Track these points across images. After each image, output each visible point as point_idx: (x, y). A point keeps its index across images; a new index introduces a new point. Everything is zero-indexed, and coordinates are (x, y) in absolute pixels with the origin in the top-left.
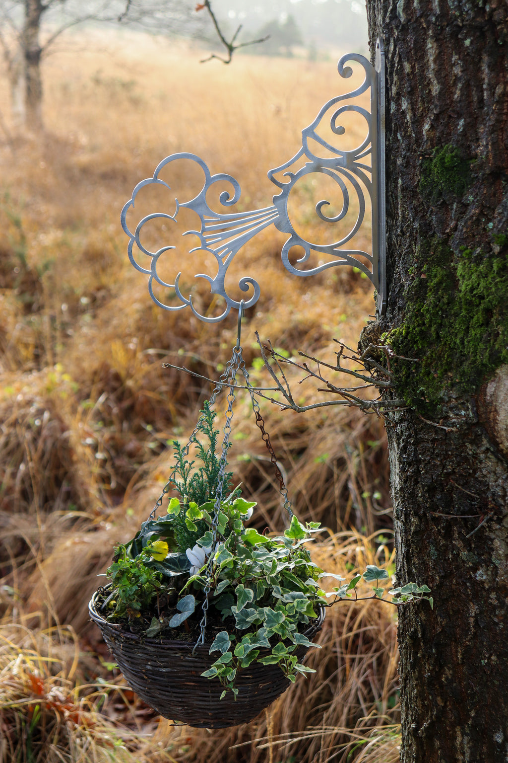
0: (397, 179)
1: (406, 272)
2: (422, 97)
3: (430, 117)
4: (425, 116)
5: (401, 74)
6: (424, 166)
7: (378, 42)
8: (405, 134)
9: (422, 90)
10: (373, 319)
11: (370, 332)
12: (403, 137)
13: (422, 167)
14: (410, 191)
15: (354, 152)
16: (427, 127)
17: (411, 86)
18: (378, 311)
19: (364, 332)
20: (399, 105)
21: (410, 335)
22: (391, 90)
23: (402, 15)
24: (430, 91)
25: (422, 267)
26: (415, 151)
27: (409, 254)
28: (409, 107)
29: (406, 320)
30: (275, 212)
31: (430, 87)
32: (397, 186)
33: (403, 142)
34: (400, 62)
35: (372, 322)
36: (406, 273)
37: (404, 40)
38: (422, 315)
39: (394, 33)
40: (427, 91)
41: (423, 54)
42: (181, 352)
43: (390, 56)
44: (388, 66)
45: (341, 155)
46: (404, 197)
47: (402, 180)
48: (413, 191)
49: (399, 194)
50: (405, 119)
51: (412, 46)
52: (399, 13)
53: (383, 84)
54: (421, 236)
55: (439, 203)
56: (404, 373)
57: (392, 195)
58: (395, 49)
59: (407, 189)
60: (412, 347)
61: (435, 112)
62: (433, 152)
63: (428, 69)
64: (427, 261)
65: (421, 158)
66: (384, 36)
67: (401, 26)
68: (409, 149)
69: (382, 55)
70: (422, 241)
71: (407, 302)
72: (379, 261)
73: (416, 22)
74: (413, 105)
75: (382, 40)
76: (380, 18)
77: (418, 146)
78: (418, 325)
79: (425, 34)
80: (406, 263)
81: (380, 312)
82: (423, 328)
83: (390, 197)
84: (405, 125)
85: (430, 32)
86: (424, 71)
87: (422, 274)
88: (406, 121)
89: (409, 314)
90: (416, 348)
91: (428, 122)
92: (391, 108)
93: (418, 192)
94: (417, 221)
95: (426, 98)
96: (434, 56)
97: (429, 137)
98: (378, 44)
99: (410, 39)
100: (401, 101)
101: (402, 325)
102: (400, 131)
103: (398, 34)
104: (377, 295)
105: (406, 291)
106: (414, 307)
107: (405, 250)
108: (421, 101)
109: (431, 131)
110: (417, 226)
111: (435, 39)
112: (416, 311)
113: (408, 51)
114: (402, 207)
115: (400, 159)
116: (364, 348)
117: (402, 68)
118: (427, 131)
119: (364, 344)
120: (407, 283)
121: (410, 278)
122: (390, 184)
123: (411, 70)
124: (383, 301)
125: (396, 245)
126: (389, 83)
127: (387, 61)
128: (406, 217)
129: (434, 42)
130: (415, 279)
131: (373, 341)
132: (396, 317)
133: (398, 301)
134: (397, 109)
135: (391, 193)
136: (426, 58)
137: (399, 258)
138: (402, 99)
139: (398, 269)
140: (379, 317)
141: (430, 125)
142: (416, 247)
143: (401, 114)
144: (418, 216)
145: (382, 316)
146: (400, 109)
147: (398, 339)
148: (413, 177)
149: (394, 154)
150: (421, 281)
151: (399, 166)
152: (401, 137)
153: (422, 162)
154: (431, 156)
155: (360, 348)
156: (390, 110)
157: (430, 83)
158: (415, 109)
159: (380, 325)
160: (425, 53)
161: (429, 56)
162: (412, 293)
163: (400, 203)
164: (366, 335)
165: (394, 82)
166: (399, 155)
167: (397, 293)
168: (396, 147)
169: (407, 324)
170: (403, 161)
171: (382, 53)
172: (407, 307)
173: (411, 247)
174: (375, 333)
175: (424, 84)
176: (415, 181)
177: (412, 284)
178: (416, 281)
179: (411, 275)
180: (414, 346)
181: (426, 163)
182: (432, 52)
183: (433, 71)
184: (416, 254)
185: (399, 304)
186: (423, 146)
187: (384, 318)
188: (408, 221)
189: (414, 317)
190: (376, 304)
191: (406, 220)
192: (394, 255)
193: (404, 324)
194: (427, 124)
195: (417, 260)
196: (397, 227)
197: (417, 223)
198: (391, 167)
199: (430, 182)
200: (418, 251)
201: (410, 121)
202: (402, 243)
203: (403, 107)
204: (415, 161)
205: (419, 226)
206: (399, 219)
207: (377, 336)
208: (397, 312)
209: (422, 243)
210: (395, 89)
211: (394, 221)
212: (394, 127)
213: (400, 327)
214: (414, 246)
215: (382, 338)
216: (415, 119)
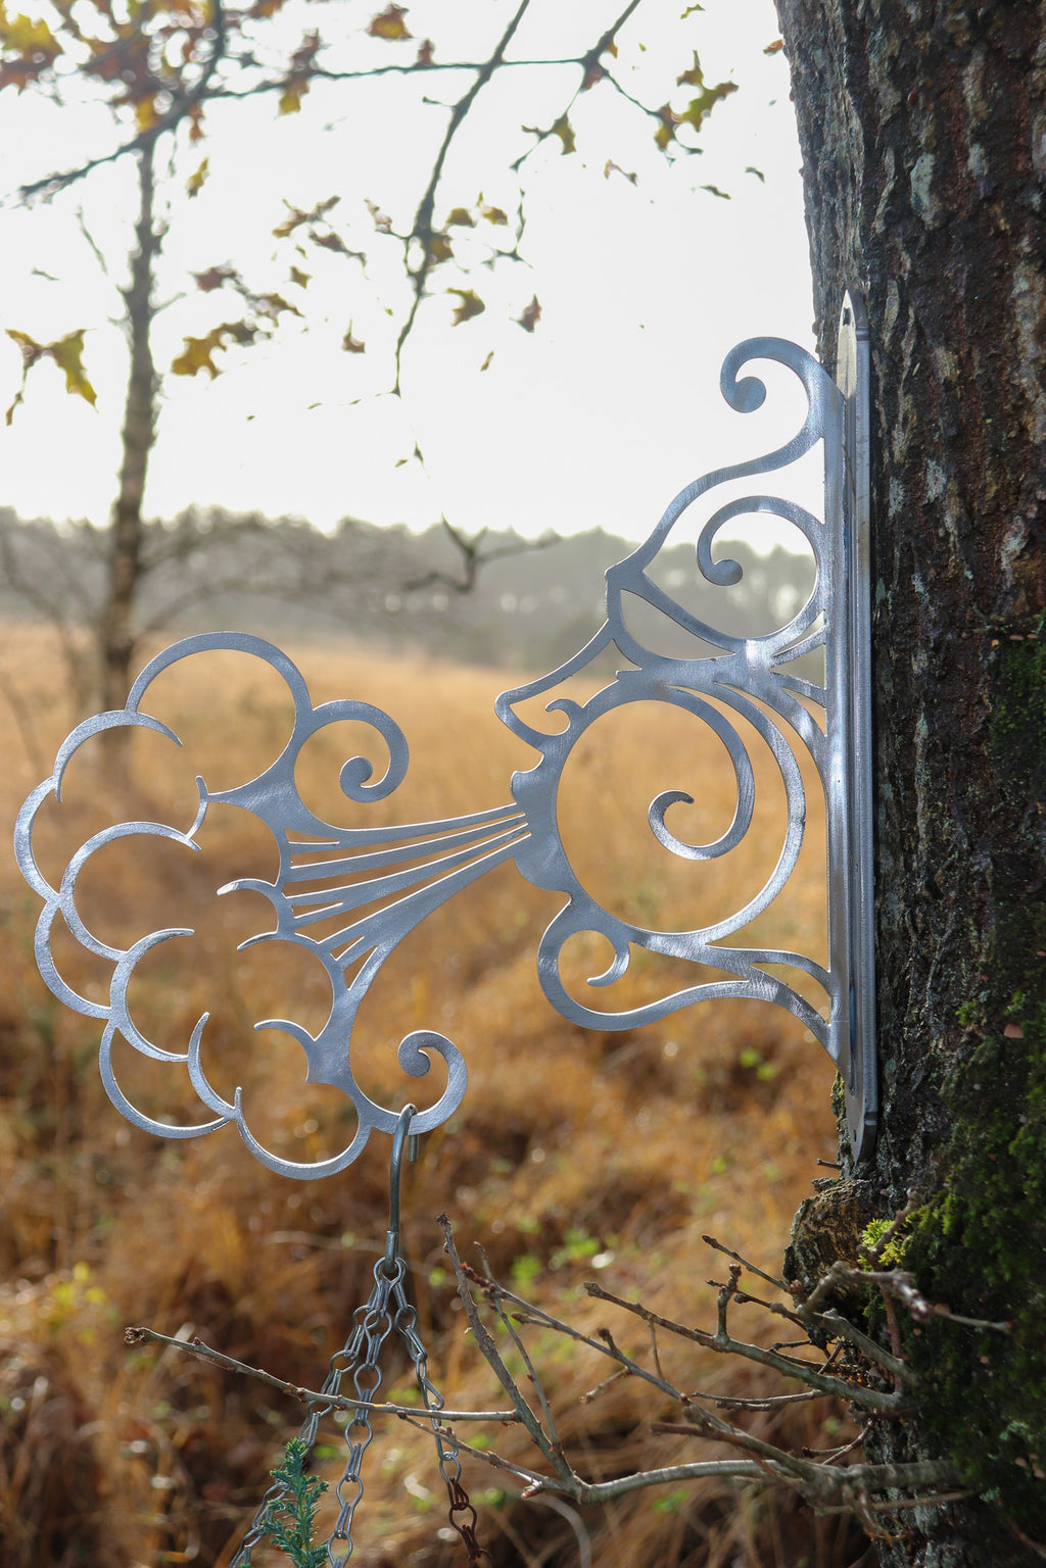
0: (912, 720)
1: (951, 1019)
2: (995, 451)
3: (1022, 515)
4: (1007, 512)
5: (926, 390)
6: (1006, 672)
7: (847, 303)
8: (938, 575)
9: (996, 431)
10: (834, 1176)
11: (826, 1216)
12: (932, 586)
13: (998, 674)
14: (957, 754)
16: (1013, 544)
17: (956, 422)
18: (846, 1150)
19: (803, 1217)
20: (914, 486)
21: (968, 1231)
22: (890, 443)
23: (926, 200)
24: (1023, 430)
25: (1006, 1002)
26: (974, 623)
27: (958, 957)
28: (953, 486)
29: (955, 1180)
30: (518, 823)
31: (1023, 420)
32: (909, 744)
33: (931, 602)
34: (921, 352)
35: (829, 1185)
36: (947, 1023)
38: (1012, 1165)
39: (901, 265)
40: (1013, 434)
41: (1000, 317)
43: (886, 337)
44: (880, 371)
45: (730, 650)
46: (935, 776)
47: (930, 723)
48: (967, 755)
49: (920, 766)
50: (936, 528)
51: (962, 293)
52: (918, 200)
53: (863, 429)
54: (998, 900)
56: (949, 1365)
57: (890, 776)
58: (903, 315)
59: (945, 749)
60: (979, 1273)
61: (1041, 495)
62: (1035, 625)
63: (1015, 362)
64: (1022, 979)
65: (995, 642)
66: (866, 285)
67: (923, 237)
68: (950, 620)
69: (859, 338)
70: (1003, 916)
71: (952, 1120)
72: (853, 989)
73: (973, 218)
74: (965, 483)
75: (858, 298)
76: (854, 234)
77: (987, 610)
78: (999, 1201)
79: (1005, 252)
80: (946, 989)
81: (856, 1152)
82: (1016, 1211)
83: (887, 786)
84: (936, 546)
85: (1025, 242)
86: (1001, 369)
87: (1005, 1026)
88: (941, 532)
89: (963, 1159)
90: (991, 1280)
91: (1016, 529)
92: (888, 502)
93: (986, 753)
94: (982, 848)
95: (1010, 456)
96: (1038, 318)
97: (1023, 577)
98: (847, 311)
99: (955, 273)
100: (925, 474)
101: (938, 1196)
102: (921, 568)
103: (912, 265)
104: (843, 1096)
105: (951, 1080)
106: (982, 1136)
107: (941, 948)
108: (990, 464)
109: (1027, 556)
110: (984, 864)
111: (1039, 263)
112: (987, 1149)
113: (948, 312)
114: (929, 807)
115: (923, 656)
116: (805, 1268)
117: (928, 367)
118: (1013, 558)
119: (804, 1255)
120: (952, 1056)
121: (963, 1040)
122: (887, 740)
123: (958, 372)
124: (867, 1116)
125: (911, 931)
126: (884, 425)
127: (876, 359)
128: (945, 838)
129: (1038, 272)
130: (981, 1041)
131: (836, 1249)
132: (918, 1169)
133: (923, 1115)
134: (911, 500)
135: (890, 769)
136: (1011, 328)
137: (920, 975)
138: (927, 466)
139: (920, 1010)
140: (851, 1166)
141: (1024, 537)
142: (983, 937)
143: (925, 513)
144: (987, 835)
145: (862, 1165)
146: (920, 499)
147: (926, 1243)
148: (967, 709)
149: (900, 643)
150: (1004, 1049)
151: (916, 679)
152: (925, 585)
153: (999, 656)
154: (1030, 636)
155: (791, 1271)
156: (887, 506)
157: (1022, 407)
158: (972, 491)
159: (858, 1195)
160: (1004, 313)
161: (1019, 319)
162: (972, 1089)
163: (921, 795)
164: (811, 1226)
165: (900, 418)
166: (919, 644)
167: (915, 1087)
168: (908, 620)
169: (958, 1195)
170: (931, 662)
171: (861, 333)
172: (953, 1135)
173: (965, 934)
174: (840, 1222)
175: (1002, 410)
176: (974, 722)
177: (972, 1059)
178: (985, 1048)
179: (965, 1028)
180: (985, 1271)
181: (1014, 659)
182: (1031, 305)
183: (1032, 366)
184: (982, 959)
185: (924, 1125)
186: (1001, 606)
187: (869, 1172)
188: (952, 852)
189: (984, 1170)
190: (839, 1126)
191: (944, 850)
192: (900, 969)
193: (946, 1195)
194: (1015, 535)
195: (985, 978)
196: (913, 875)
197: (986, 856)
198: (888, 686)
199: (1028, 719)
200: (989, 948)
201: (956, 532)
202: (931, 925)
203: (930, 492)
204: (975, 655)
205: (991, 867)
206: (920, 847)
207: (849, 1233)
208: (920, 1151)
209: (1001, 922)
210: (902, 438)
211: (902, 858)
212: (901, 559)
213: (931, 1203)
214: (975, 934)
215: (868, 1241)
216: (973, 523)
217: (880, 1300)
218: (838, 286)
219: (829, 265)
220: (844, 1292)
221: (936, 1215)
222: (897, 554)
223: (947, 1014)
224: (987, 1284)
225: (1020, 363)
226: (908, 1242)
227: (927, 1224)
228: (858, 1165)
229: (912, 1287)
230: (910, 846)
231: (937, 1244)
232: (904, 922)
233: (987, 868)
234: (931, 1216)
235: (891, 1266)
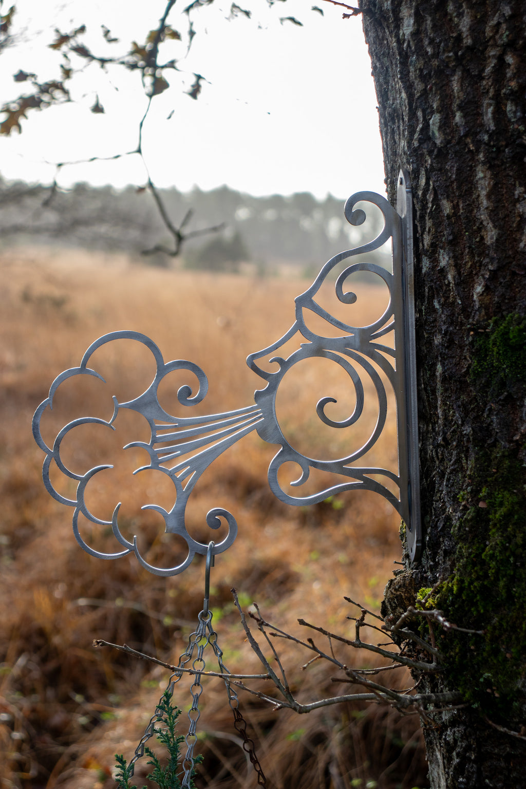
0: (435, 365)
1: (455, 499)
2: (470, 247)
3: (483, 275)
4: (476, 274)
5: (438, 218)
6: (477, 346)
7: (401, 175)
8: (445, 301)
9: (470, 238)
10: (402, 568)
11: (400, 587)
12: (442, 305)
13: (473, 346)
14: (456, 381)
15: (370, 329)
16: (479, 289)
17: (453, 233)
18: (407, 556)
19: (389, 587)
20: (435, 261)
21: (465, 592)
22: (423, 241)
23: (437, 134)
24: (482, 238)
25: (480, 491)
26: (462, 324)
27: (458, 472)
28: (452, 262)
29: (458, 570)
30: (257, 413)
31: (482, 234)
32: (433, 375)
33: (443, 312)
34: (436, 201)
35: (401, 572)
36: (453, 501)
37: (440, 170)
38: (483, 563)
39: (426, 161)
40: (478, 240)
41: (471, 188)
42: (119, 603)
43: (420, 193)
44: (418, 207)
45: (352, 333)
46: (446, 390)
47: (443, 365)
48: (460, 382)
49: (439, 386)
50: (444, 280)
51: (454, 177)
52: (433, 132)
53: (410, 233)
54: (475, 446)
55: (502, 397)
56: (457, 650)
57: (425, 389)
58: (427, 183)
59: (451, 378)
60: (469, 610)
61: (491, 267)
62: (489, 325)
63: (478, 208)
64: (486, 481)
65: (472, 333)
66: (410, 168)
67: (436, 150)
68: (451, 321)
69: (407, 192)
70: (477, 453)
71: (457, 543)
72: (409, 483)
73: (458, 143)
74: (457, 261)
75: (406, 173)
76: (403, 143)
77: (467, 317)
78: (478, 579)
79: (473, 159)
80: (452, 486)
81: (412, 557)
82: (486, 583)
83: (423, 393)
84: (444, 288)
85: (481, 156)
86: (472, 210)
87: (479, 502)
88: (446, 282)
89: (461, 561)
90: (475, 613)
91: (480, 282)
92: (422, 266)
93: (469, 381)
94: (468, 424)
95: (476, 249)
96: (488, 189)
97: (484, 303)
98: (401, 179)
99: (451, 167)
100: (439, 255)
101: (451, 577)
102: (438, 296)
103: (431, 162)
104: (406, 532)
105: (456, 526)
106: (470, 550)
107: (450, 467)
108: (468, 253)
109: (485, 294)
110: (468, 431)
111: (488, 165)
112: (472, 556)
113: (448, 184)
114: (443, 404)
115: (439, 337)
116: (390, 610)
117: (439, 209)
118: (479, 295)
119: (390, 604)
120: (456, 515)
121: (461, 508)
122: (423, 372)
123: (453, 211)
124: (417, 541)
125: (436, 459)
126: (420, 232)
127: (415, 202)
128: (450, 418)
129: (487, 169)
130: (468, 509)
131: (405, 601)
132: (441, 565)
133: (443, 541)
134: (433, 266)
135: (424, 385)
136: (476, 193)
137: (441, 479)
138: (440, 252)
139: (441, 494)
140: (410, 564)
141: (484, 286)
142: (468, 462)
143: (439, 273)
144: (470, 418)
145: (415, 563)
146: (437, 266)
147: (446, 597)
148: (459, 361)
149: (428, 330)
150: (479, 512)
151: (436, 347)
152: (440, 305)
153: (473, 338)
154: (487, 330)
155: (384, 612)
156: (422, 268)
157: (481, 228)
158: (460, 264)
159: (414, 577)
160: (473, 186)
161: (479, 189)
162: (465, 530)
163: (439, 399)
164: (393, 591)
165: (427, 229)
166: (437, 331)
167: (439, 529)
168: (432, 319)
169: (460, 576)
170: (443, 340)
171: (408, 190)
172: (457, 550)
173: (461, 462)
174: (406, 589)
175: (472, 229)
176: (463, 367)
177: (465, 517)
178: (470, 512)
179: (461, 503)
180: (472, 609)
181: (480, 340)
182: (485, 183)
183: (486, 210)
184: (468, 473)
185: (444, 546)
186: (474, 316)
187: (419, 566)
188: (454, 425)
189: (471, 565)
190: (403, 545)
191: (450, 423)
192: (431, 475)
193: (455, 576)
194: (480, 285)
195: (470, 481)
196: (436, 434)
197: (469, 427)
198: (424, 348)
199: (487, 367)
200: (472, 467)
201: (453, 282)
202: (445, 457)
203: (441, 264)
204: (462, 337)
205: (472, 432)
206: (440, 422)
207: (411, 594)
208: (442, 558)
209: (477, 456)
210: (428, 239)
211: (431, 425)
212: (428, 292)
213: (448, 580)
214: (465, 461)
215: (419, 597)
216: (460, 279)
217: (426, 623)
218: (396, 165)
219: (392, 155)
220: (408, 620)
221: (450, 585)
222: (427, 290)
223: (453, 497)
224: (473, 615)
225: (480, 209)
226: (438, 597)
227: (446, 590)
228: (413, 563)
229: (443, 617)
230: (434, 420)
231: (451, 598)
232: (432, 454)
233: (470, 432)
234: (448, 586)
235: (431, 608)
